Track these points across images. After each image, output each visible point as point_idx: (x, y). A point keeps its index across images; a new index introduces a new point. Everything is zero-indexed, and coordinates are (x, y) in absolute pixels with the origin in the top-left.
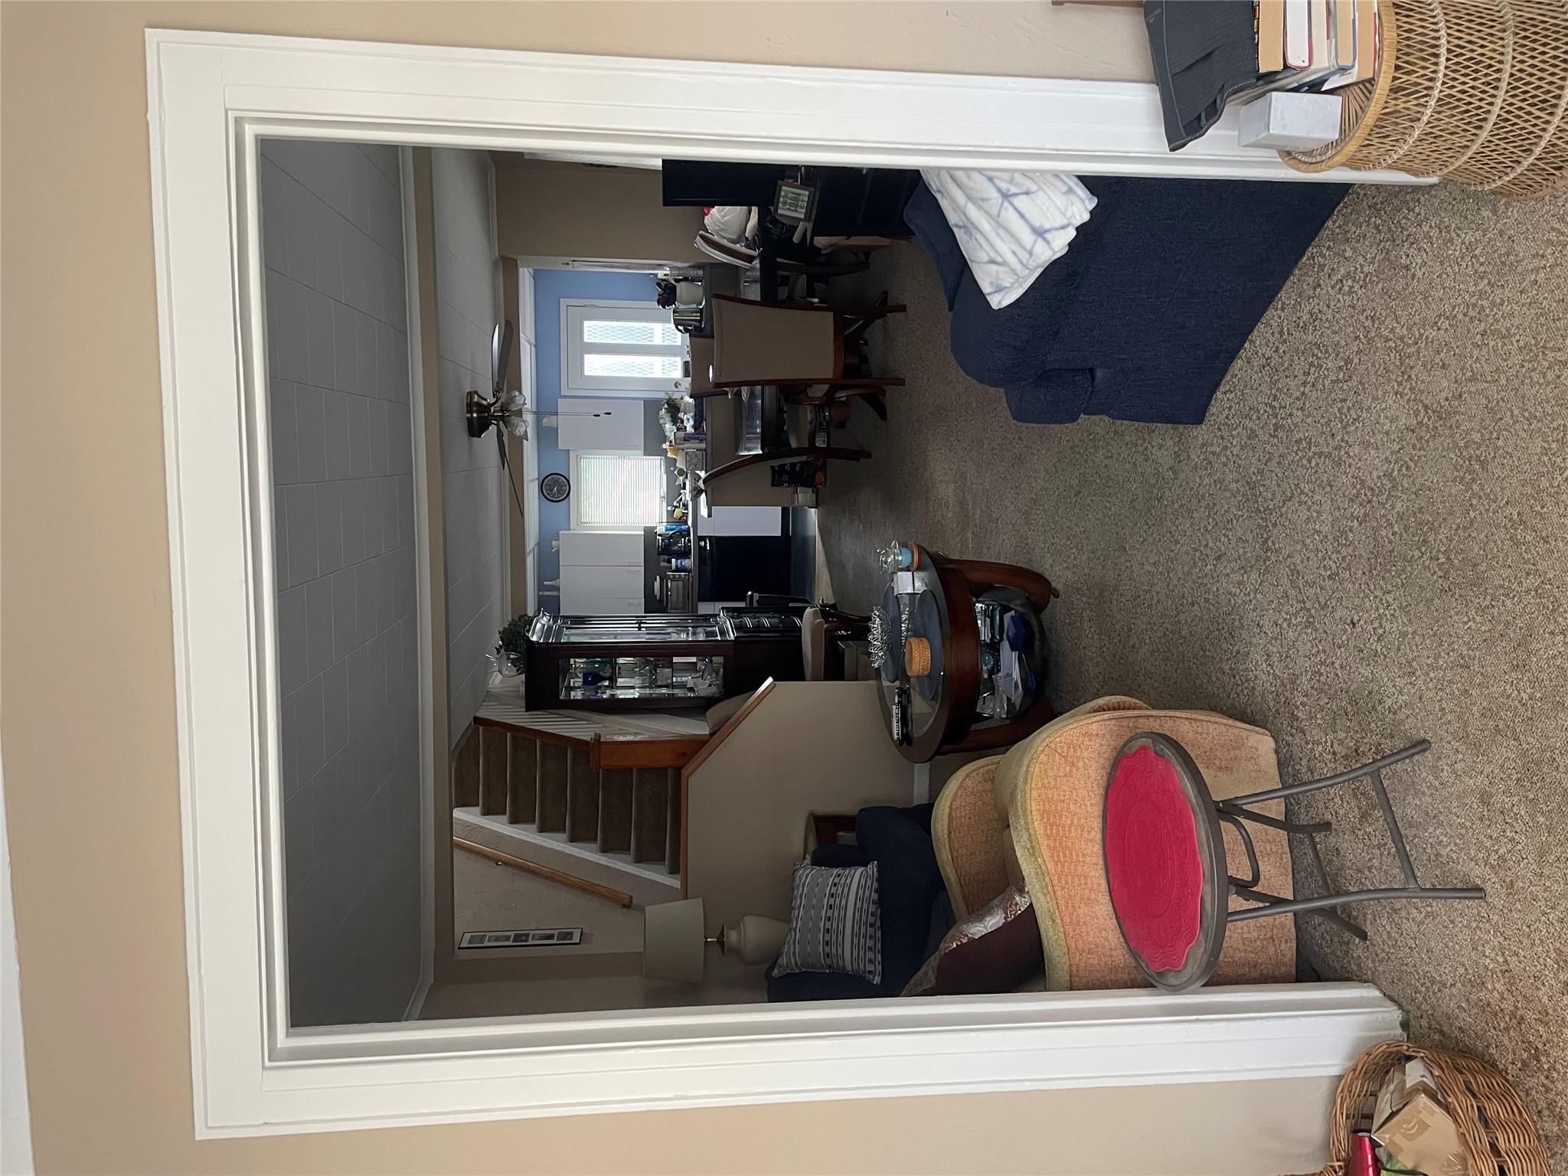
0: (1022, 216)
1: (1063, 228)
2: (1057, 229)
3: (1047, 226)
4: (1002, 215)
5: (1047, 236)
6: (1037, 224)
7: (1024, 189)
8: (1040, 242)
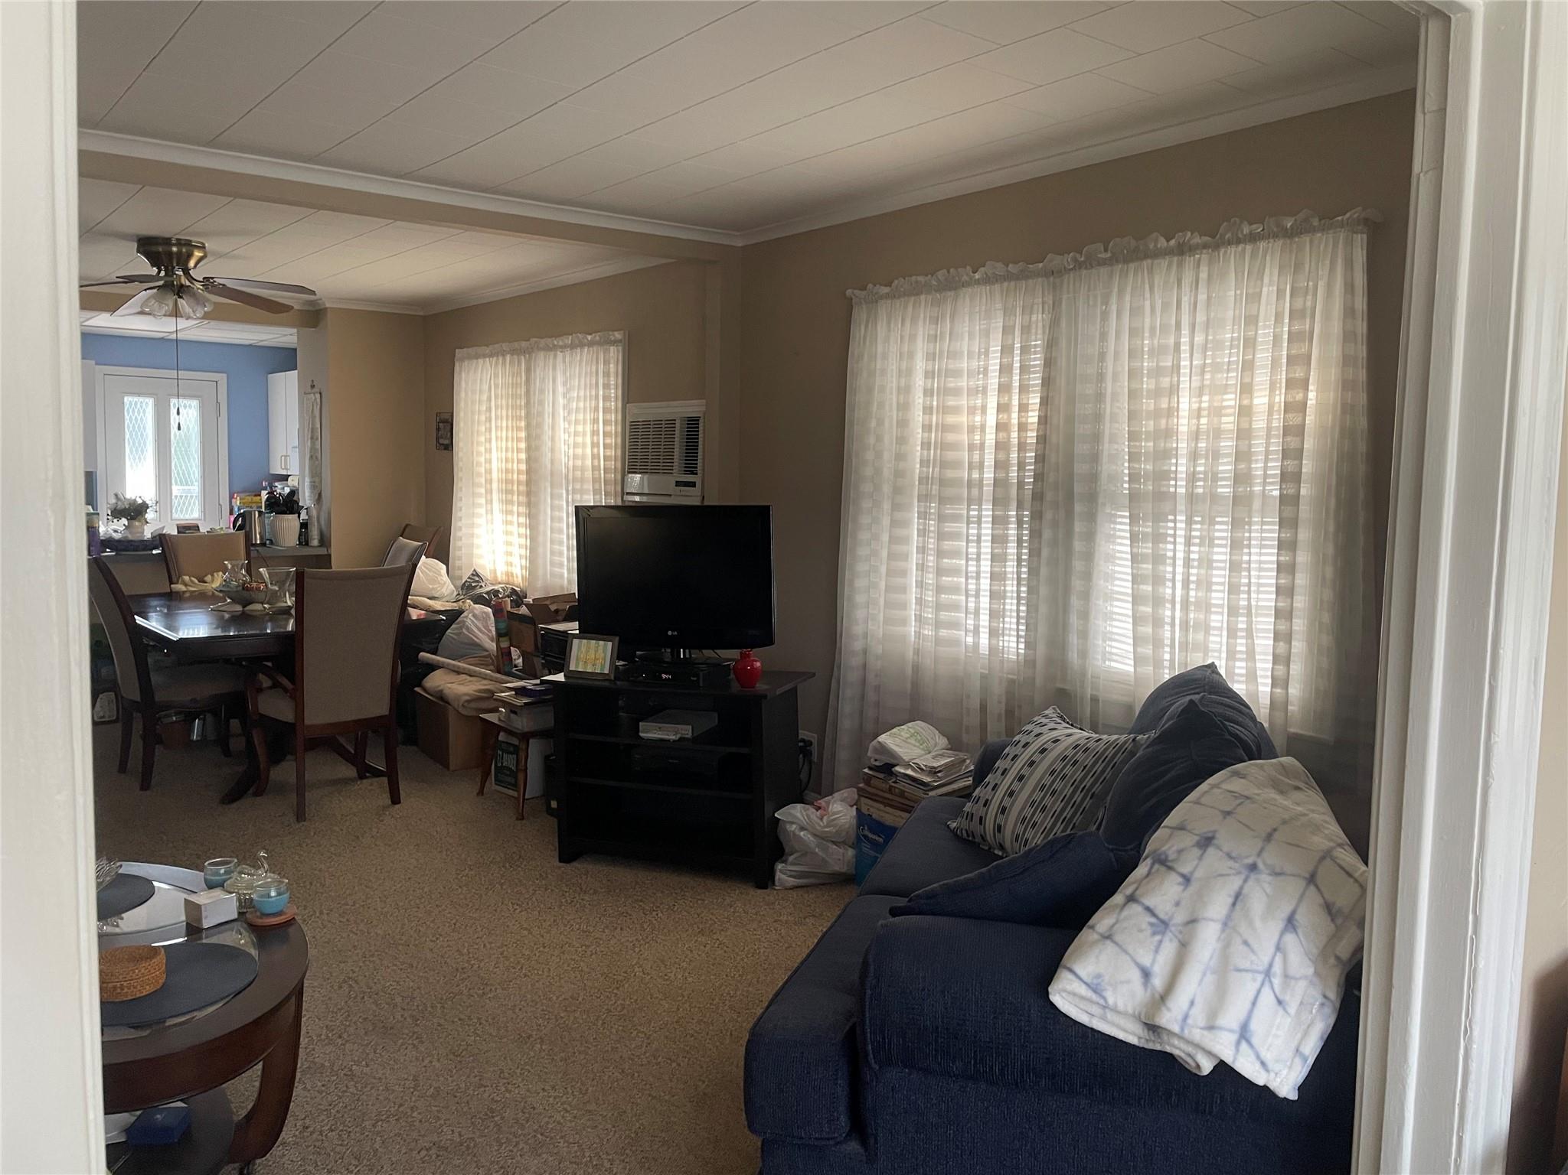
0: (1254, 1004)
1: (1263, 1064)
2: (1258, 1057)
3: (1255, 1041)
4: (1244, 974)
5: (1244, 1045)
6: (1254, 1025)
7: (1287, 998)
8: (1234, 1037)
